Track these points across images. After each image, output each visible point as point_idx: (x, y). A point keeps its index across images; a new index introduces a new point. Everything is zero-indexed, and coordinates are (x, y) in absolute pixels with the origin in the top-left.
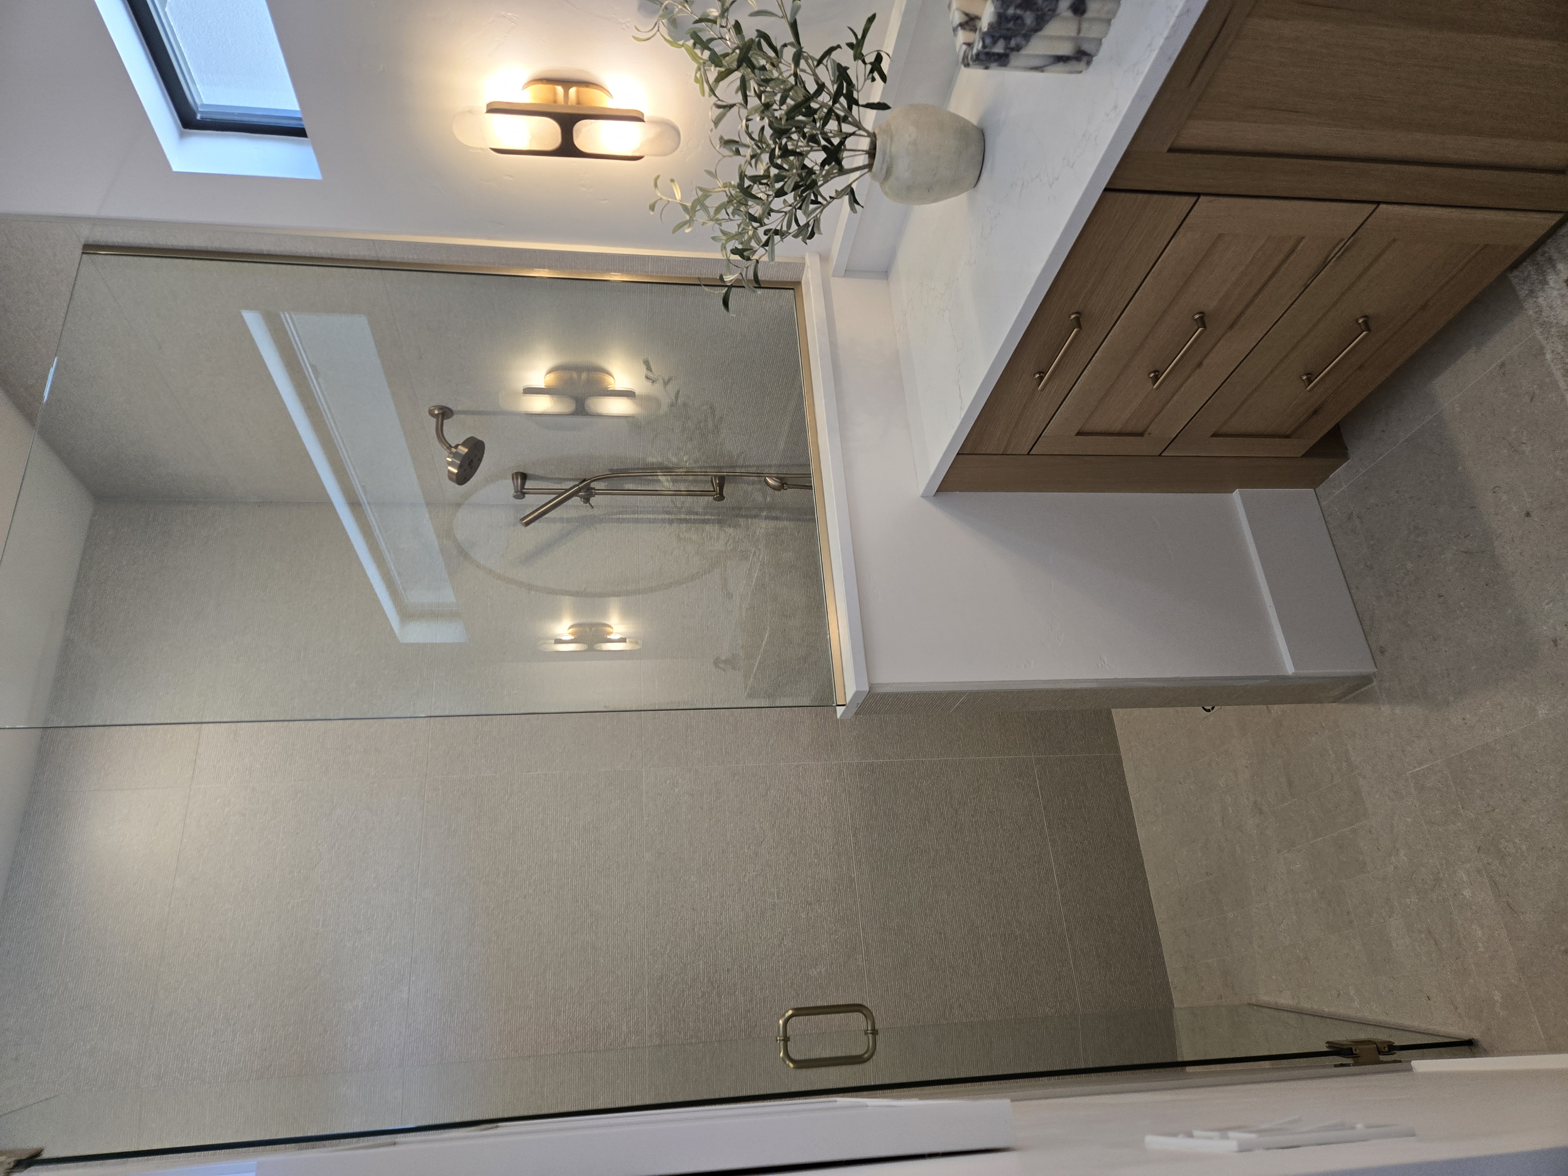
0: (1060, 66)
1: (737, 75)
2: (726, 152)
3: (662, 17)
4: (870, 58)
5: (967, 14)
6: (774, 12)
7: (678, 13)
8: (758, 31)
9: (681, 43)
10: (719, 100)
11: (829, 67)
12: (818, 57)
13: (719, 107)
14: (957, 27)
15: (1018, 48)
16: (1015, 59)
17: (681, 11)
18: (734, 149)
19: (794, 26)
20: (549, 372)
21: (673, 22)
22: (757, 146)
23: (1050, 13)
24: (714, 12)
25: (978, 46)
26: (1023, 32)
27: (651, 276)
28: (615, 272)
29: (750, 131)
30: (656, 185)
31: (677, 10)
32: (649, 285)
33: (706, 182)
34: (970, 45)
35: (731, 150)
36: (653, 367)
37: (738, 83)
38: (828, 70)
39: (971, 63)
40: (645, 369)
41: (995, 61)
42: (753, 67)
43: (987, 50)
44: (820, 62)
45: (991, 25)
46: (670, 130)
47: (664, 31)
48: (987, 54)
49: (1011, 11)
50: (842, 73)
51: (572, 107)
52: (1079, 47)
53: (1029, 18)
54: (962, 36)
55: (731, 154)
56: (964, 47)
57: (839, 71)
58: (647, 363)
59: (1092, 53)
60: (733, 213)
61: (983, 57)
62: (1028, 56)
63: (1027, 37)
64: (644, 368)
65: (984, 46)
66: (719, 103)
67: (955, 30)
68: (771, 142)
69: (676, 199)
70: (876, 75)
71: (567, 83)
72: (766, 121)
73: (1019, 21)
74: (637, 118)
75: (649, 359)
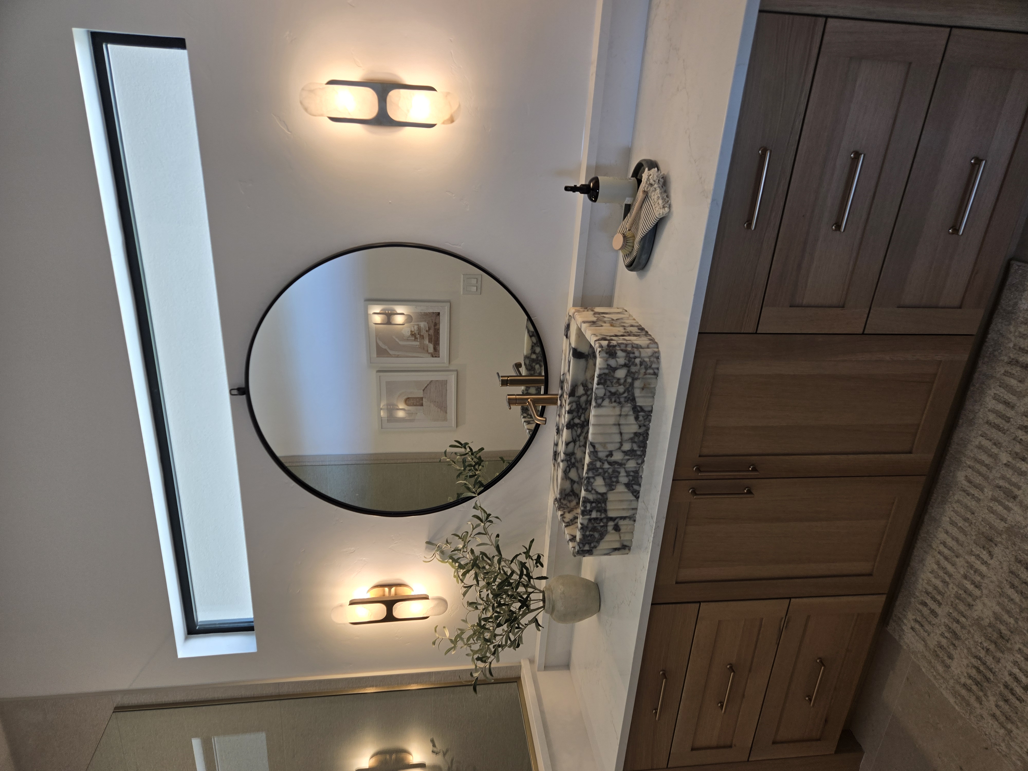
0: (617, 552)
1: (472, 572)
2: (470, 608)
3: (437, 551)
4: (535, 557)
5: (572, 535)
6: (488, 543)
7: (444, 548)
8: (480, 552)
9: (446, 561)
10: (465, 584)
11: (517, 563)
12: (511, 560)
13: (465, 587)
14: (569, 541)
15: (595, 547)
16: (595, 551)
17: (445, 547)
18: (475, 606)
19: (498, 548)
20: (372, 757)
21: (442, 552)
22: (486, 603)
23: (605, 532)
24: (461, 546)
25: (577, 548)
26: (596, 540)
27: (434, 684)
28: (413, 684)
29: (482, 597)
30: (436, 631)
31: (444, 547)
32: (433, 689)
33: (463, 626)
34: (574, 547)
35: (473, 607)
36: (436, 744)
37: (474, 576)
38: (516, 565)
39: (576, 555)
40: (432, 747)
41: (587, 553)
42: (479, 568)
43: (581, 549)
44: (512, 561)
45: (580, 539)
46: (442, 601)
47: (438, 557)
48: (582, 551)
49: (588, 533)
50: (523, 565)
51: (392, 597)
52: (623, 544)
53: (596, 535)
54: (571, 545)
55: (474, 609)
56: (572, 549)
57: (521, 564)
58: (432, 741)
59: (630, 546)
60: (477, 640)
61: (580, 552)
62: (601, 549)
63: (598, 541)
64: (431, 745)
65: (580, 548)
66: (465, 585)
67: (568, 542)
68: (493, 601)
69: (446, 637)
70: (538, 564)
71: (390, 586)
72: (489, 591)
73: (592, 536)
74: (426, 598)
75: (434, 739)
